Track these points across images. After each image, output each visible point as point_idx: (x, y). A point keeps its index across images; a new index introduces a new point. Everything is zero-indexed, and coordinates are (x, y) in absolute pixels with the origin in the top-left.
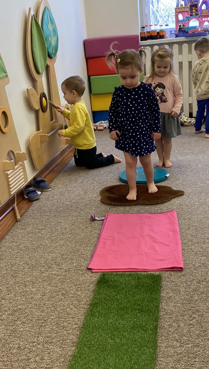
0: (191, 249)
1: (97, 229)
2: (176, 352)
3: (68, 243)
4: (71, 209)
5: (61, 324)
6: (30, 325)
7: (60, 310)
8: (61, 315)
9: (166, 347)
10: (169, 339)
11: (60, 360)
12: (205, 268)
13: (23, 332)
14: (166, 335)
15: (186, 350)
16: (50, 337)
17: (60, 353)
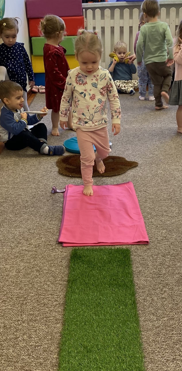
0: (152, 222)
1: (58, 202)
2: (154, 326)
3: (33, 217)
4: (29, 181)
5: (41, 301)
6: (11, 303)
7: (38, 287)
8: (40, 292)
9: (145, 321)
10: (146, 313)
11: (48, 338)
12: (167, 241)
13: (5, 311)
14: (143, 309)
15: (163, 324)
16: (33, 315)
17: (46, 330)
